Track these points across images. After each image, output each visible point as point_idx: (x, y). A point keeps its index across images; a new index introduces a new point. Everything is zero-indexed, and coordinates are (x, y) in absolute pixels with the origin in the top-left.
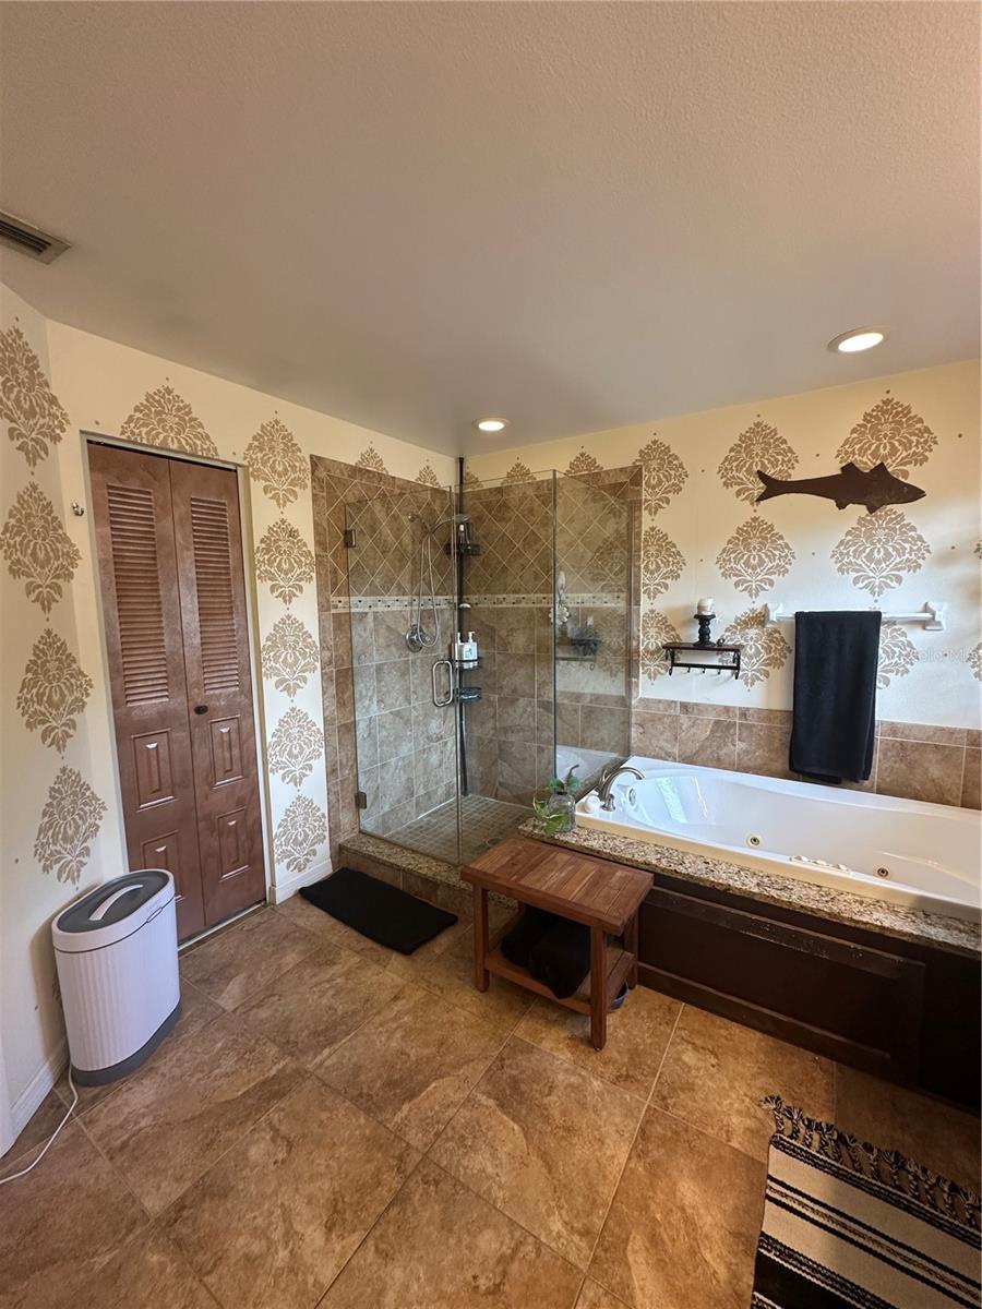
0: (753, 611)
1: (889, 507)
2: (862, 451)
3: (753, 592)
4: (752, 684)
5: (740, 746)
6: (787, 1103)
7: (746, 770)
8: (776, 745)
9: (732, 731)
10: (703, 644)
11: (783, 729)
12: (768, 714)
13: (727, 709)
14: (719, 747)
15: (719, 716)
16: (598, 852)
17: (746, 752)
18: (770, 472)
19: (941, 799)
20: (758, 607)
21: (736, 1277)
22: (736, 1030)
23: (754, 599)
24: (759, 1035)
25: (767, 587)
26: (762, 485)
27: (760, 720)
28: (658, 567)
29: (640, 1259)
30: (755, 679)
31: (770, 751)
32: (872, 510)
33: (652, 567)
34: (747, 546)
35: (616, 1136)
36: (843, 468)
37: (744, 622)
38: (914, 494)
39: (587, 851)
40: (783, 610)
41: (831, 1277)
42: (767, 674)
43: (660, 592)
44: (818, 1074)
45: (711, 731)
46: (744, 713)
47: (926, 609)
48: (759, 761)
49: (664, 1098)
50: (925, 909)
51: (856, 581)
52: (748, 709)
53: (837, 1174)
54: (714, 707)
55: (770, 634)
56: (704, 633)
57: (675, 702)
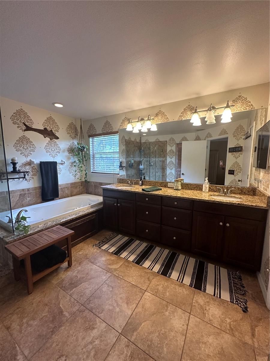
0: (27, 161)
1: (54, 139)
2: (48, 126)
3: (26, 156)
4: (29, 181)
5: (28, 199)
6: (95, 244)
7: (31, 205)
8: (38, 196)
9: (25, 196)
10: (15, 171)
11: (39, 192)
12: (35, 189)
13: (23, 190)
14: (22, 201)
15: (21, 192)
17: (30, 200)
18: (27, 124)
20: (28, 160)
23: (27, 158)
26: (25, 127)
27: (33, 190)
29: (111, 267)
30: (30, 180)
31: (37, 198)
32: (51, 139)
36: (44, 129)
37: (25, 164)
38: (57, 138)
40: (37, 161)
41: (117, 248)
42: (33, 178)
45: (19, 198)
46: (28, 190)
47: (62, 161)
48: (34, 201)
49: (87, 258)
51: (50, 155)
52: (29, 188)
54: (19, 190)
55: (32, 168)
56: (14, 168)
57: (4, 192)
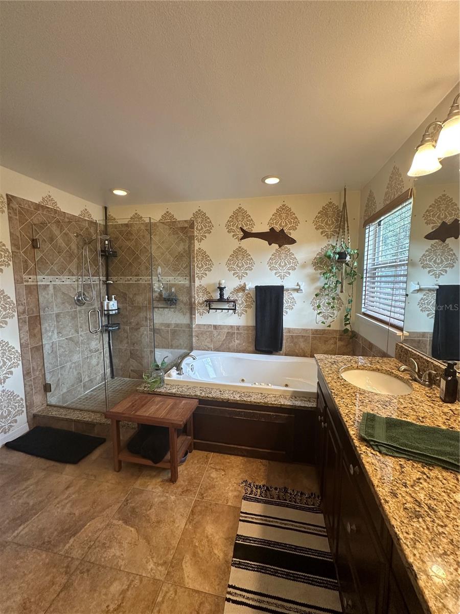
0: (240, 285)
2: (276, 224)
3: (240, 277)
4: (241, 316)
5: (237, 342)
6: (249, 481)
7: (239, 352)
8: (250, 340)
9: (234, 336)
10: (221, 300)
11: (252, 333)
12: (247, 328)
13: (232, 327)
14: (229, 343)
15: (228, 329)
16: (175, 394)
17: (239, 344)
19: (304, 356)
20: (242, 284)
21: (226, 555)
22: (233, 458)
23: (240, 280)
24: (241, 458)
25: (245, 276)
26: (242, 233)
27: (244, 330)
28: (202, 266)
30: (242, 313)
31: (248, 343)
32: (280, 246)
33: (200, 266)
34: (237, 258)
35: (181, 517)
36: (270, 229)
37: (237, 290)
38: (292, 241)
39: (169, 395)
40: (251, 285)
42: (246, 311)
43: (203, 277)
44: (262, 467)
45: (226, 337)
46: (238, 328)
47: (298, 285)
48: (245, 348)
49: (203, 494)
50: (296, 395)
52: (239, 326)
53: (266, 502)
54: (227, 326)
55: (247, 295)
56: (222, 295)
57: (211, 325)
